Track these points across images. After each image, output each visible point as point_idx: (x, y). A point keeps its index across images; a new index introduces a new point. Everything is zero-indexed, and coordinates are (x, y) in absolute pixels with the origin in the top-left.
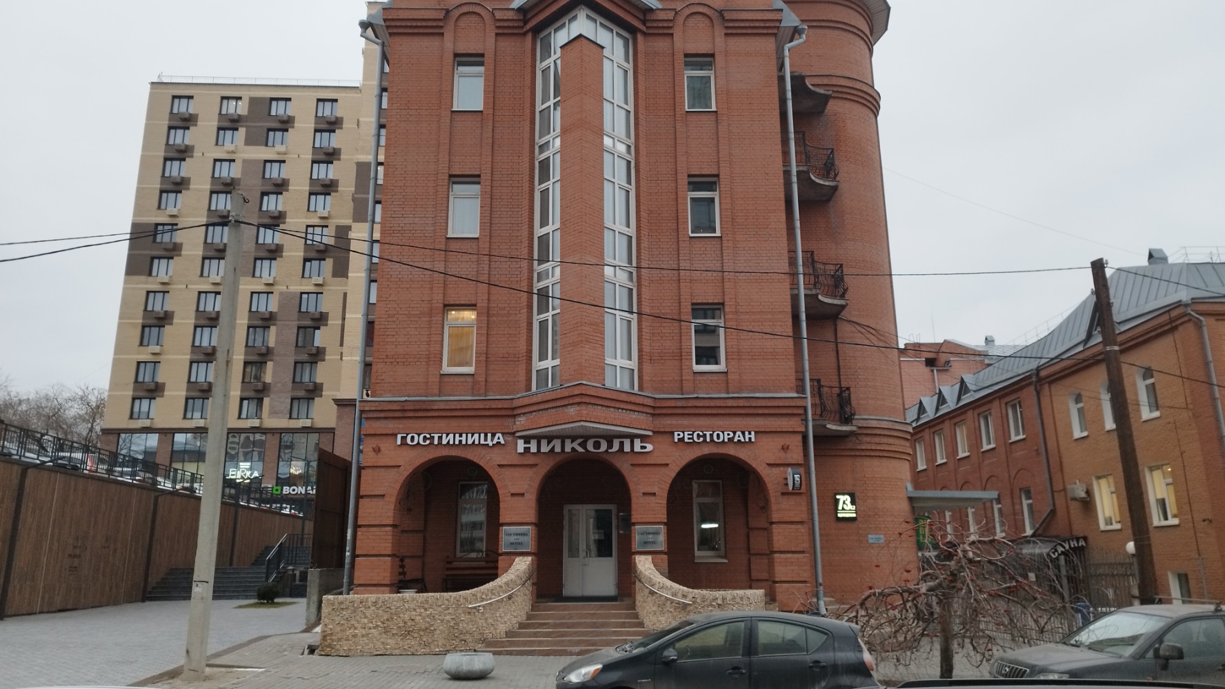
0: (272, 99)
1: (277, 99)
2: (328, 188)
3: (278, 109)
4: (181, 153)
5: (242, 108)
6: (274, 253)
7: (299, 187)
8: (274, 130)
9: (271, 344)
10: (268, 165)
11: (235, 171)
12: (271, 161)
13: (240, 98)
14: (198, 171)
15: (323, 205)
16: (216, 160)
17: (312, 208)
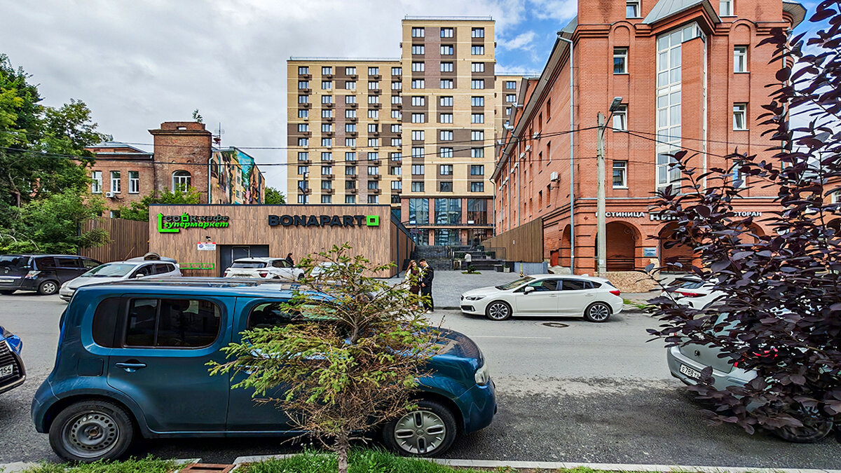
0: (347, 67)
1: (349, 67)
2: (377, 107)
3: (350, 72)
4: (307, 93)
5: (333, 72)
6: (354, 136)
7: (363, 107)
8: (349, 82)
9: (357, 174)
10: (347, 97)
11: (333, 100)
12: (349, 96)
13: (331, 67)
14: (315, 100)
15: (375, 115)
16: (322, 96)
17: (370, 116)
